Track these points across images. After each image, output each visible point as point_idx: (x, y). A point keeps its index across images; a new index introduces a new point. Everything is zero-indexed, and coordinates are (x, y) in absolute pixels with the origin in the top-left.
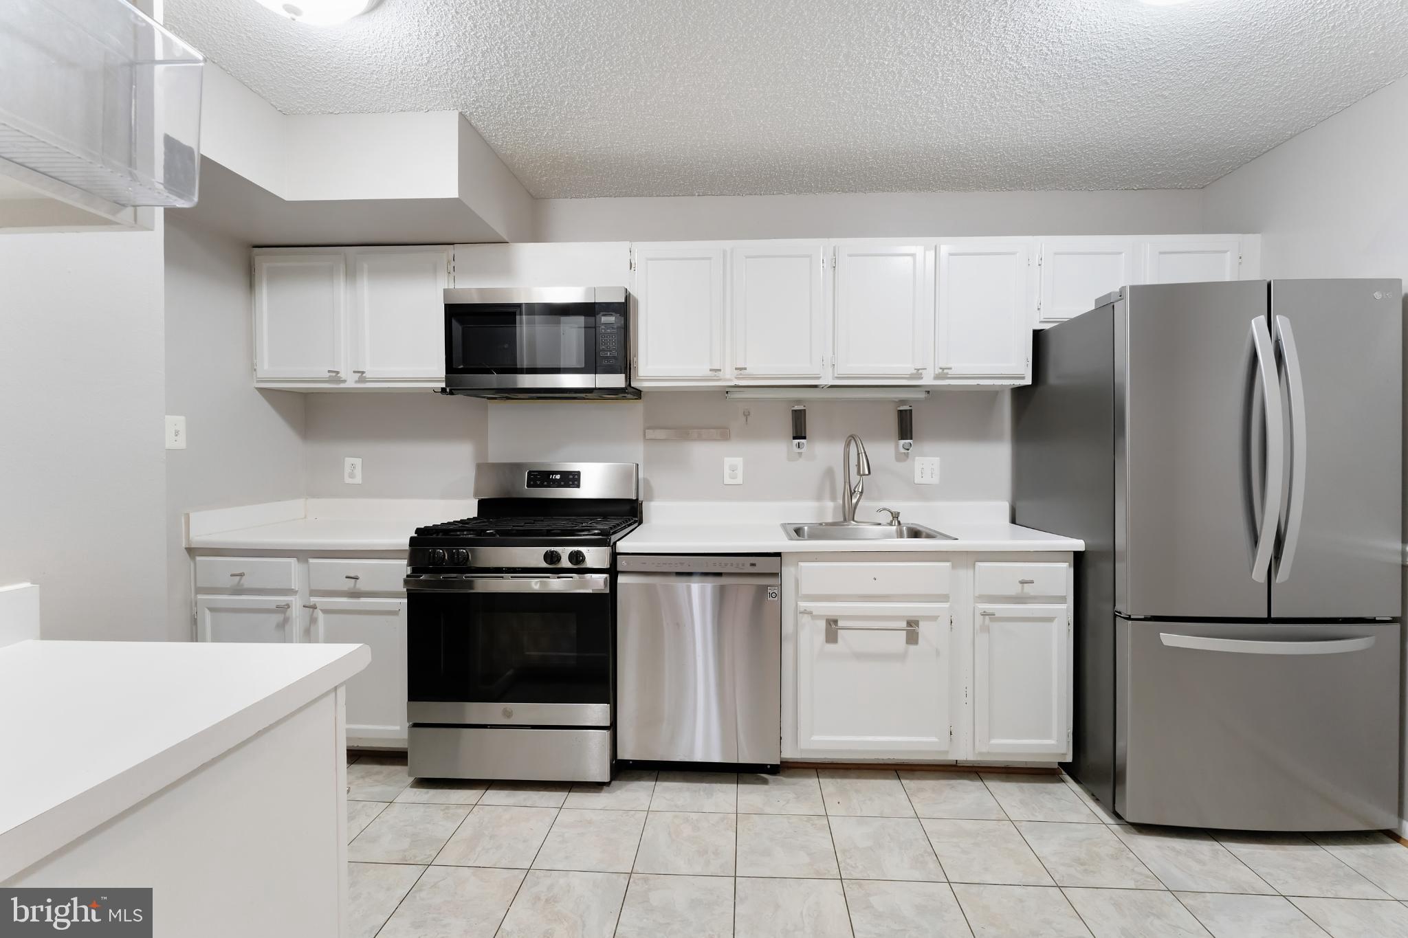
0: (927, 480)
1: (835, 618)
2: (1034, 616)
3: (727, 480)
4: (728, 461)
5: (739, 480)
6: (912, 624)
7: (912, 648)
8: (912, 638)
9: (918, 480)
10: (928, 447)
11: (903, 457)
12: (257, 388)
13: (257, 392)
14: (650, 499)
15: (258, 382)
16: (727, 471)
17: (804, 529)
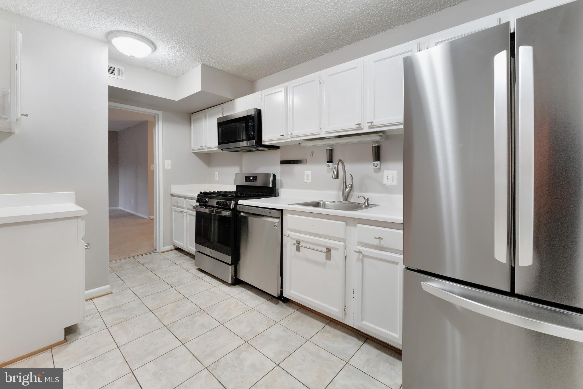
0: (390, 182)
1: (299, 241)
2: (385, 259)
3: (306, 181)
4: (306, 172)
5: (309, 181)
6: (328, 250)
7: (328, 261)
8: (328, 258)
9: (385, 182)
10: (390, 165)
11: (378, 170)
12: (193, 152)
13: (193, 154)
14: (282, 187)
15: (193, 150)
16: (305, 177)
17: (321, 204)
